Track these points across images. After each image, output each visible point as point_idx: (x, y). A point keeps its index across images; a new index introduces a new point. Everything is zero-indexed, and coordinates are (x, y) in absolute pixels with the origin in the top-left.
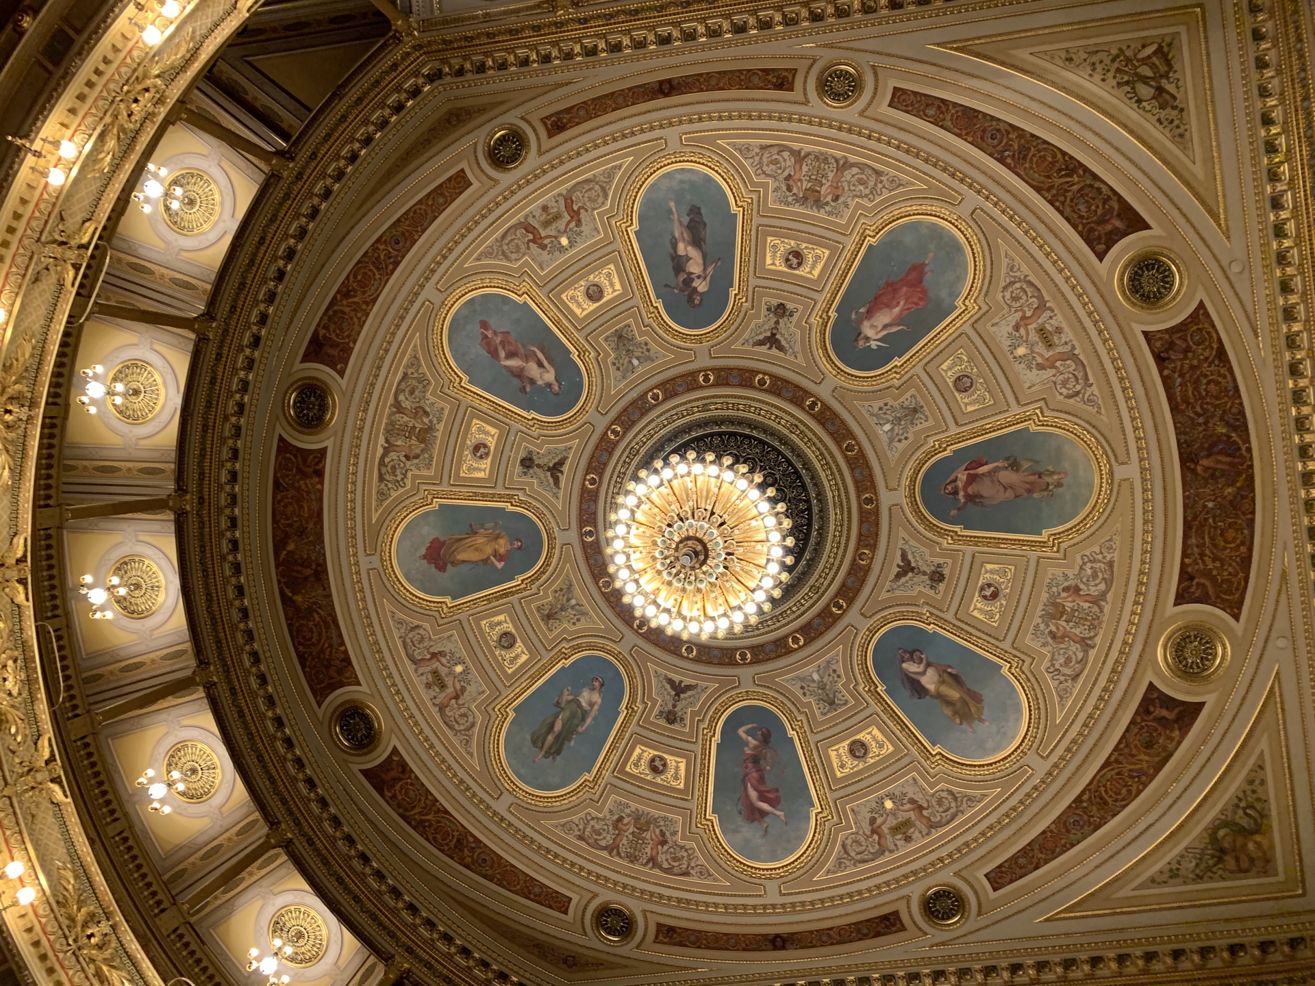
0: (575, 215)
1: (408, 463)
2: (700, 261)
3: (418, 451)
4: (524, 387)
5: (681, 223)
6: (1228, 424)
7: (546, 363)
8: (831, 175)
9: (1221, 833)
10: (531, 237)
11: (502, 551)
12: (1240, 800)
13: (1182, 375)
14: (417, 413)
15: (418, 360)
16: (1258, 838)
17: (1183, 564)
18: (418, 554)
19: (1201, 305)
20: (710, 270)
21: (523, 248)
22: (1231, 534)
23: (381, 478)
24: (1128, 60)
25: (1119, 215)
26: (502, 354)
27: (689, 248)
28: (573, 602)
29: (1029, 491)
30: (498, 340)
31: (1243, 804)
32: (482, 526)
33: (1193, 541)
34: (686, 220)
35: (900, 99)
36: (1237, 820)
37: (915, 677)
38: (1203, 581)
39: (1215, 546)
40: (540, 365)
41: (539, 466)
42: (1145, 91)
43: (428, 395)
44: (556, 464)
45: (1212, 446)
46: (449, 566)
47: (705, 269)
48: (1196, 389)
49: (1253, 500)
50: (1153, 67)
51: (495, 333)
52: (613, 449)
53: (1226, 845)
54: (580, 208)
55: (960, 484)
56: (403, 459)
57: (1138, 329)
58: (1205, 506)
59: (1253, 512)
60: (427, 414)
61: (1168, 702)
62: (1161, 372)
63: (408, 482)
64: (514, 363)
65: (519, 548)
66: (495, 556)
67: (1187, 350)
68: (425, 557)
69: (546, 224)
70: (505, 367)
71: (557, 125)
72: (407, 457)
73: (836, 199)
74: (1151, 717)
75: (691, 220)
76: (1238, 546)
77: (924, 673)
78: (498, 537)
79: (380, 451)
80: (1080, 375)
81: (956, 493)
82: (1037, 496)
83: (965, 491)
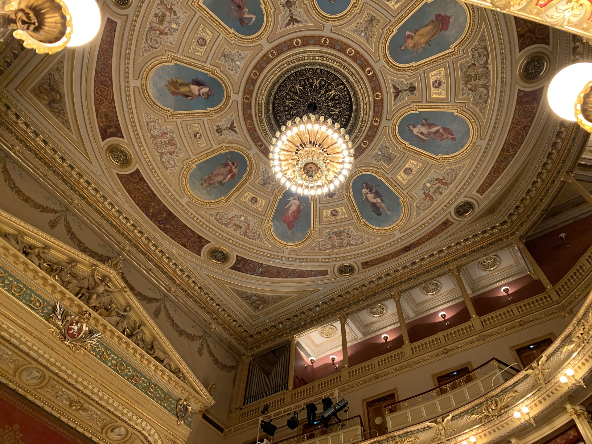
0: (427, 195)
1: (473, 62)
2: (369, 199)
3: (469, 70)
4: (426, 121)
5: (383, 208)
6: (167, 228)
7: (420, 135)
8: (335, 243)
9: (58, 97)
10: (444, 181)
11: (409, 41)
12: (64, 113)
13: (191, 236)
14: (475, 88)
15: (481, 112)
16: (47, 102)
17: (146, 182)
18: (453, 17)
19: (200, 255)
20: (364, 197)
21: (446, 176)
22: (140, 198)
23: (485, 48)
24: (264, 303)
25: (240, 268)
26: (441, 131)
27: (376, 201)
28: (363, 34)
29: (210, 177)
30: (445, 136)
31: (62, 112)
32: (424, 48)
33: (149, 191)
34: (381, 210)
35: (325, 273)
36: (58, 104)
37: (201, 87)
38: (136, 180)
39: (141, 193)
40: (422, 134)
41: (406, 90)
42: (255, 298)
43: (472, 99)
44: (398, 95)
45: (167, 221)
46: (434, 19)
47: (366, 197)
48: (184, 234)
49: (143, 211)
50: (257, 304)
51: (447, 138)
52: (374, 115)
53: (53, 93)
54: (426, 198)
55: (233, 167)
56: (476, 63)
57: (212, 242)
58: (154, 203)
59: (140, 208)
60: (470, 89)
61: (113, 135)
62: (197, 234)
63: (470, 52)
64: (434, 129)
65: (401, 47)
66: (412, 36)
67: (195, 243)
68: (449, 18)
69: (438, 188)
70: (438, 126)
71: (446, 224)
72: (474, 64)
73: (330, 237)
74: (114, 126)
75: (379, 211)
76: (135, 196)
77: (199, 90)
78: (414, 47)
79: (490, 61)
80: (220, 221)
81: (233, 164)
82: (206, 177)
83: (230, 166)
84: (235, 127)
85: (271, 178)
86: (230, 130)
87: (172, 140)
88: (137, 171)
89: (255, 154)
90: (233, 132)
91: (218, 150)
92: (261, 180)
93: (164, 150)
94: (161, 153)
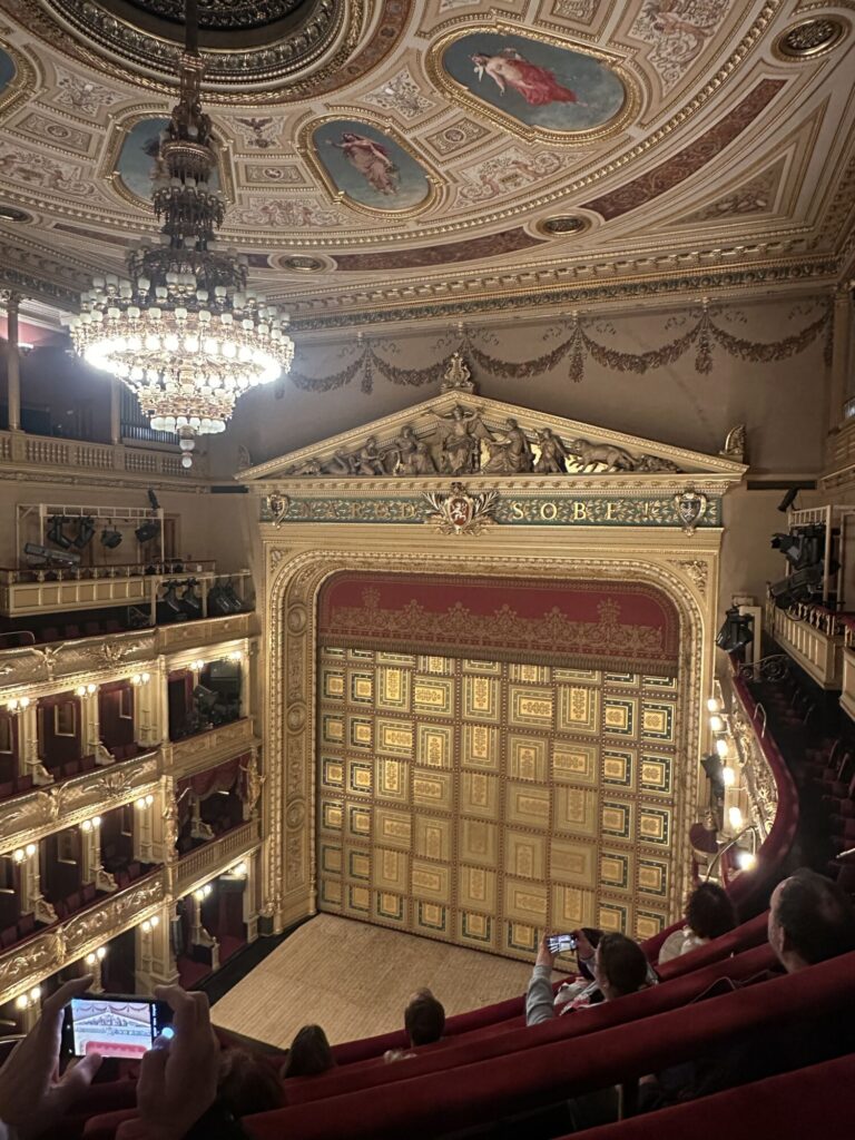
6: (463, 256)
13: (493, 241)
19: (546, 241)
22: (389, 264)
24: (756, 197)
25: (618, 209)
35: (772, 85)
38: (351, 261)
39: (379, 261)
42: (726, 205)
45: (446, 254)
48: (484, 246)
50: (746, 206)
57: (523, 225)
58: (402, 256)
59: (408, 268)
61: (262, 260)
62: (494, 235)
67: (512, 241)
80: (481, 197)
81: (348, 141)
82: (371, 184)
83: (353, 146)
84: (253, 120)
85: (401, 92)
86: (262, 128)
87: (280, 205)
88: (334, 257)
89: (328, 106)
90: (267, 125)
91: (305, 156)
92: (405, 110)
93: (300, 218)
94: (305, 223)
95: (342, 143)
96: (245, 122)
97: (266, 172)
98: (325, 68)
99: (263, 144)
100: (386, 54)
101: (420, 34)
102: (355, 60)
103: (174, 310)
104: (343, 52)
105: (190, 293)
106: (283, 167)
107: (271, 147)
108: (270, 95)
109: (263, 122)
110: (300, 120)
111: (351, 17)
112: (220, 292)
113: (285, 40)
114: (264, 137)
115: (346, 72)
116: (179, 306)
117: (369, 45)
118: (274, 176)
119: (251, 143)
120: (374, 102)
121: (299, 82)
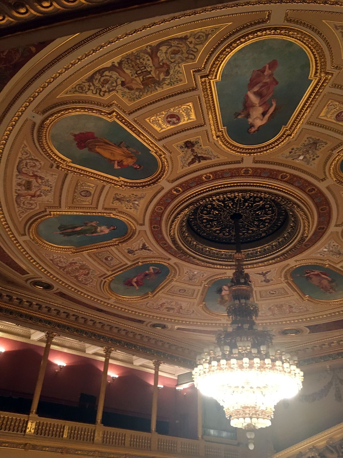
3: (135, 87)
4: (240, 114)
7: (267, 116)
14: (162, 67)
15: (206, 39)
23: (91, 79)
26: (256, 89)
28: (136, 202)
30: (266, 80)
32: (127, 147)
38: (317, 327)
40: (264, 114)
43: (183, 65)
46: (86, 149)
51: (271, 75)
52: (236, 176)
56: (119, 82)
60: (167, 73)
63: (107, 97)
64: (253, 98)
68: (75, 135)
70: (247, 96)
72: (123, 84)
78: (131, 157)
81: (307, 273)
82: (322, 290)
83: (310, 275)
84: (262, 272)
85: (331, 249)
86: (266, 275)
87: (276, 306)
88: (307, 327)
89: (296, 261)
90: (269, 273)
91: (288, 283)
92: (334, 256)
93: (287, 310)
94: (290, 312)
95: (305, 274)
96: (259, 274)
97: (270, 292)
98: (295, 247)
99: (267, 281)
100: (321, 236)
101: (336, 226)
102: (307, 241)
103: (242, 359)
104: (302, 239)
105: (248, 350)
106: (277, 289)
107: (271, 282)
108: (271, 261)
109: (267, 273)
110: (284, 268)
111: (304, 227)
112: (263, 348)
113: (275, 241)
114: (268, 278)
115: (304, 247)
116: (244, 357)
117: (313, 235)
118: (273, 294)
119: (262, 281)
120: (319, 255)
121: (283, 254)
